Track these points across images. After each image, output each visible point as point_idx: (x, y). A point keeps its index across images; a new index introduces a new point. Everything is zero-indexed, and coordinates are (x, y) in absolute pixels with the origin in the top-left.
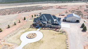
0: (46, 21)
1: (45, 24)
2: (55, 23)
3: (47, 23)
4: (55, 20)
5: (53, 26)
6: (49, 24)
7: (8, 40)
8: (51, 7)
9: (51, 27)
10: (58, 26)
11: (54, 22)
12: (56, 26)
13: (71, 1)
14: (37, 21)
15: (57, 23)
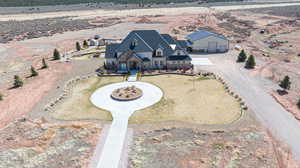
0: (150, 51)
1: (146, 59)
2: (176, 54)
3: (154, 55)
4: (173, 47)
5: (171, 62)
6: (159, 60)
7: (56, 116)
8: (116, 21)
9: (165, 68)
10: (186, 62)
11: (173, 51)
12: (181, 62)
13: (165, 3)
14: (119, 54)
15: (182, 54)
